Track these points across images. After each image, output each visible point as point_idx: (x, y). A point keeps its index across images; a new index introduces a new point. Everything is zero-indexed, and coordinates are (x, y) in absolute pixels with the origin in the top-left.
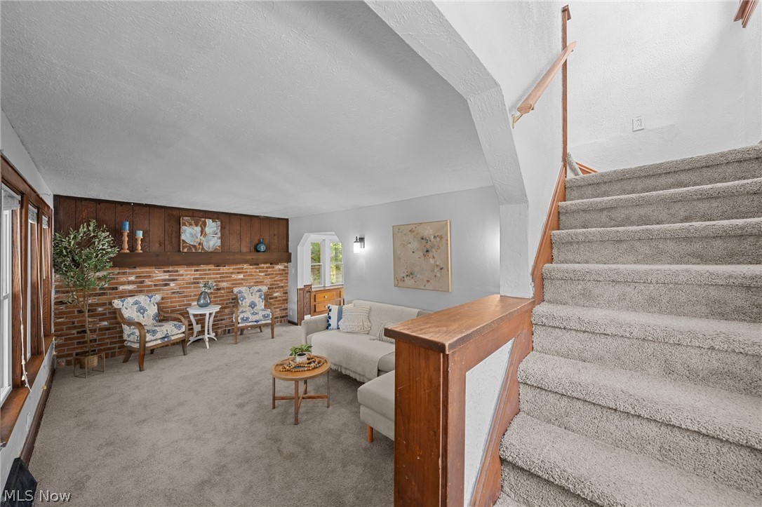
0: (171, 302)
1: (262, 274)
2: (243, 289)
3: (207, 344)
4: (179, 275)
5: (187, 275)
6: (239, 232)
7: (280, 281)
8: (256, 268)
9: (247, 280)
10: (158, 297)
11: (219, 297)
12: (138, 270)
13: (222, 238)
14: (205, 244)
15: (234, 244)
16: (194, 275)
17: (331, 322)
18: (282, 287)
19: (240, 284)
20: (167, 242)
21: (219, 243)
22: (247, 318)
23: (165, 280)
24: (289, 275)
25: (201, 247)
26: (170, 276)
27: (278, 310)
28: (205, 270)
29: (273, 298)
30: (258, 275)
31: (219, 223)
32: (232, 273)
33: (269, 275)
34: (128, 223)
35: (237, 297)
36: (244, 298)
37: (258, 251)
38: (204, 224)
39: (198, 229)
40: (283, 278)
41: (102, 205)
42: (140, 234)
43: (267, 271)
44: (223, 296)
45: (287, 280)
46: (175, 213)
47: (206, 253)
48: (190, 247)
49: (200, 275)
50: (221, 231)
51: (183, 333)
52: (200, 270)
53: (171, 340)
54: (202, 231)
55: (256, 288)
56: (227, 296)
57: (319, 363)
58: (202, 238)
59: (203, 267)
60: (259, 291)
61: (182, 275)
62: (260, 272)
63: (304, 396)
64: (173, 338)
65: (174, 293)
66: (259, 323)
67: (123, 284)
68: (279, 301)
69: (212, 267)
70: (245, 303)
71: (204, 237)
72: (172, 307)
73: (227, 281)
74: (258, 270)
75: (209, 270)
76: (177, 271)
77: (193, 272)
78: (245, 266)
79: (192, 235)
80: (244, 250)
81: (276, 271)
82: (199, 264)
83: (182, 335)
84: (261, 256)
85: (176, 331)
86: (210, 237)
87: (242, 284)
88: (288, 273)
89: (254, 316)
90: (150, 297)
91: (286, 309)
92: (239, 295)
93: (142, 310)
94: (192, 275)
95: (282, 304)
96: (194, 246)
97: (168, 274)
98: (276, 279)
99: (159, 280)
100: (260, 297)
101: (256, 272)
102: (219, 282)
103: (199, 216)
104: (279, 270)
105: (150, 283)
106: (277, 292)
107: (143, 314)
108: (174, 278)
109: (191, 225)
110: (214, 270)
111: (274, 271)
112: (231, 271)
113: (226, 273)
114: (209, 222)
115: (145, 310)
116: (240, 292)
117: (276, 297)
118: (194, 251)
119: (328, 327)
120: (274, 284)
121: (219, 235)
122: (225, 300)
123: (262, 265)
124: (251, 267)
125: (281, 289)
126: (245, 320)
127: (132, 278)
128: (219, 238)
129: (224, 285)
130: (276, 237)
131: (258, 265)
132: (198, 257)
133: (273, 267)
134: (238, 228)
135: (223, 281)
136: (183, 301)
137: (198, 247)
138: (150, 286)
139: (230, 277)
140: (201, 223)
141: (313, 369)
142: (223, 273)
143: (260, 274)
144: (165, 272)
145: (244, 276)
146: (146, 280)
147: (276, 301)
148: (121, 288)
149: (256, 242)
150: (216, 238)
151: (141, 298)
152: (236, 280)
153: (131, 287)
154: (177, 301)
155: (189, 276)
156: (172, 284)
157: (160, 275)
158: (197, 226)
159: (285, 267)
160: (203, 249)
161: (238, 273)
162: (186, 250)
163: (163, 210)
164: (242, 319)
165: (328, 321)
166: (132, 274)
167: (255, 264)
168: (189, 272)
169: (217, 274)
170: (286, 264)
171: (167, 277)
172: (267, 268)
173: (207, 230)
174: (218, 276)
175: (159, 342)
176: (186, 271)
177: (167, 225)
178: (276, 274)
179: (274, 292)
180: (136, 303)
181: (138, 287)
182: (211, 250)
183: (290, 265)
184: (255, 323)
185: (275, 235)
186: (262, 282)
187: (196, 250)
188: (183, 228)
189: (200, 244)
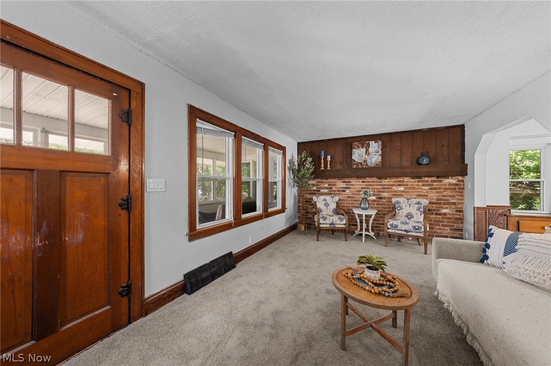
0: (347, 203)
1: (426, 188)
2: (401, 200)
3: (364, 238)
4: (351, 185)
5: (357, 185)
6: (399, 148)
7: (450, 196)
8: (419, 182)
9: (408, 192)
10: (337, 198)
11: (381, 204)
12: (329, 180)
13: (383, 155)
14: (368, 161)
15: (395, 159)
16: (362, 185)
17: (489, 252)
18: (454, 204)
19: (401, 196)
20: (344, 162)
21: (380, 159)
22: (396, 226)
23: (343, 188)
24: (466, 191)
25: (365, 163)
26: (346, 185)
27: (449, 228)
28: (370, 182)
29: (440, 214)
30: (421, 189)
31: (380, 143)
32: (392, 185)
33: (435, 189)
34: (323, 152)
35: (395, 206)
36: (401, 208)
37: (420, 164)
38: (369, 145)
39: (364, 150)
40: (455, 194)
41: (314, 144)
42: (329, 158)
43: (432, 185)
44: (384, 204)
45: (462, 196)
46: (349, 141)
47: (370, 168)
48: (358, 164)
49: (366, 185)
50: (382, 149)
51: (345, 224)
52: (366, 182)
53: (335, 227)
54: (367, 152)
55: (415, 201)
56: (388, 205)
57: (395, 292)
58: (366, 156)
59: (368, 179)
60: (418, 203)
61: (354, 185)
62: (423, 185)
63: (373, 324)
64: (337, 226)
65: (348, 197)
66: (409, 234)
67: (322, 188)
68: (449, 218)
69: (375, 179)
70: (402, 213)
71: (368, 155)
72: (347, 207)
73: (388, 192)
74: (420, 184)
75: (373, 182)
76: (350, 182)
77: (361, 183)
78: (406, 179)
79: (359, 155)
80: (405, 163)
81: (445, 185)
82: (365, 177)
83: (344, 226)
84: (423, 170)
85: (339, 222)
86: (371, 155)
87: (402, 195)
88: (463, 189)
89: (403, 226)
90: (333, 198)
91: (462, 230)
92: (397, 205)
93: (327, 205)
94: (360, 185)
95: (454, 222)
96: (361, 163)
97: (345, 184)
98: (444, 194)
99: (340, 188)
100: (418, 209)
101: (417, 185)
102: (381, 192)
103: (364, 140)
104: (450, 184)
105: (335, 189)
106: (446, 208)
107: (327, 207)
108: (349, 186)
109: (359, 147)
110: (377, 182)
111: (441, 185)
112: (392, 183)
113: (387, 185)
114: (372, 143)
115: (329, 205)
116: (398, 202)
117: (445, 214)
118: (360, 167)
119: (484, 259)
120: (442, 200)
121: (380, 152)
122: (386, 208)
123: (426, 179)
124: (413, 180)
125: (454, 207)
126: (394, 227)
127: (326, 185)
128: (380, 156)
129: (385, 195)
130: (444, 148)
131: (420, 177)
132: (364, 172)
133: (441, 181)
134: (399, 144)
135: (384, 192)
136: (354, 204)
137: (363, 164)
138: (335, 191)
139: (391, 188)
140: (366, 145)
141: (375, 293)
142: (384, 185)
143: (423, 187)
144: (343, 182)
145: (405, 188)
146: (333, 187)
147: (445, 218)
148: (322, 191)
149: (419, 154)
150: (377, 155)
151: (328, 198)
152: (396, 191)
153: (326, 191)
154: (350, 204)
155: (358, 186)
156: (347, 191)
157: (340, 184)
158: (363, 148)
159: (459, 181)
160: (367, 165)
161: (399, 185)
162: (355, 167)
163: (342, 140)
164: (392, 225)
165: (484, 251)
166: (326, 183)
167: (417, 177)
168: (358, 183)
169: (379, 185)
170: (460, 178)
171: (344, 186)
172: (432, 181)
173: (371, 150)
174: (380, 187)
175: (328, 226)
176: (356, 182)
177: (344, 150)
178: (445, 189)
179: (442, 208)
180: (325, 200)
181: (329, 191)
182: (373, 165)
183: (466, 178)
184: (405, 233)
185: (443, 146)
186: (427, 196)
187: (362, 166)
188: (354, 150)
189: (364, 161)
